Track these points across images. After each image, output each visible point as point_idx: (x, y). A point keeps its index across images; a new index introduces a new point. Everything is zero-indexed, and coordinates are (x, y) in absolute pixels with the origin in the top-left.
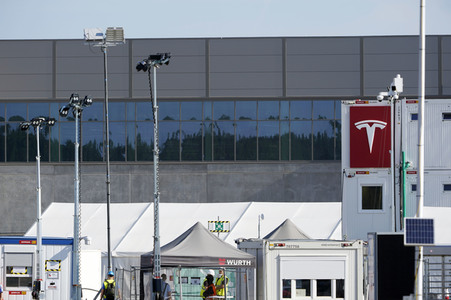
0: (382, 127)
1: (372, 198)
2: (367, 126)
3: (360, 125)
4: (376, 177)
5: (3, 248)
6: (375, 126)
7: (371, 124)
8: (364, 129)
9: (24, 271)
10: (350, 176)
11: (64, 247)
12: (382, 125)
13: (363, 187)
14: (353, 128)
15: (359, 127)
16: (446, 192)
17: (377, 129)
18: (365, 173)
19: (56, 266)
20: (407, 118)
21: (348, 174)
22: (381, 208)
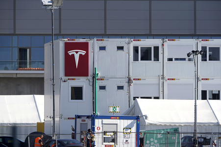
0: (83, 54)
2: (75, 53)
3: (71, 53)
5: (102, 121)
6: (79, 53)
7: (77, 52)
8: (73, 55)
9: (112, 134)
10: (64, 81)
11: (132, 121)
12: (83, 53)
13: (72, 87)
15: (70, 54)
16: (119, 90)
17: (80, 55)
18: (73, 79)
19: (129, 131)
20: (97, 49)
21: (63, 80)
22: (82, 99)
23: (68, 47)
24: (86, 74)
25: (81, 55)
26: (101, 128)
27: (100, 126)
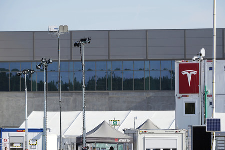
0: (195, 74)
1: (190, 109)
2: (187, 73)
3: (184, 73)
4: (192, 98)
5: (9, 134)
6: (191, 73)
7: (189, 73)
8: (186, 75)
9: (19, 145)
11: (39, 133)
12: (195, 73)
13: (185, 103)
14: (180, 74)
15: (183, 74)
18: (186, 96)
19: (35, 143)
20: (207, 69)
21: (178, 97)
22: (194, 114)
23: (182, 68)
24: (197, 92)
25: (192, 75)
26: (8, 140)
27: (7, 138)
